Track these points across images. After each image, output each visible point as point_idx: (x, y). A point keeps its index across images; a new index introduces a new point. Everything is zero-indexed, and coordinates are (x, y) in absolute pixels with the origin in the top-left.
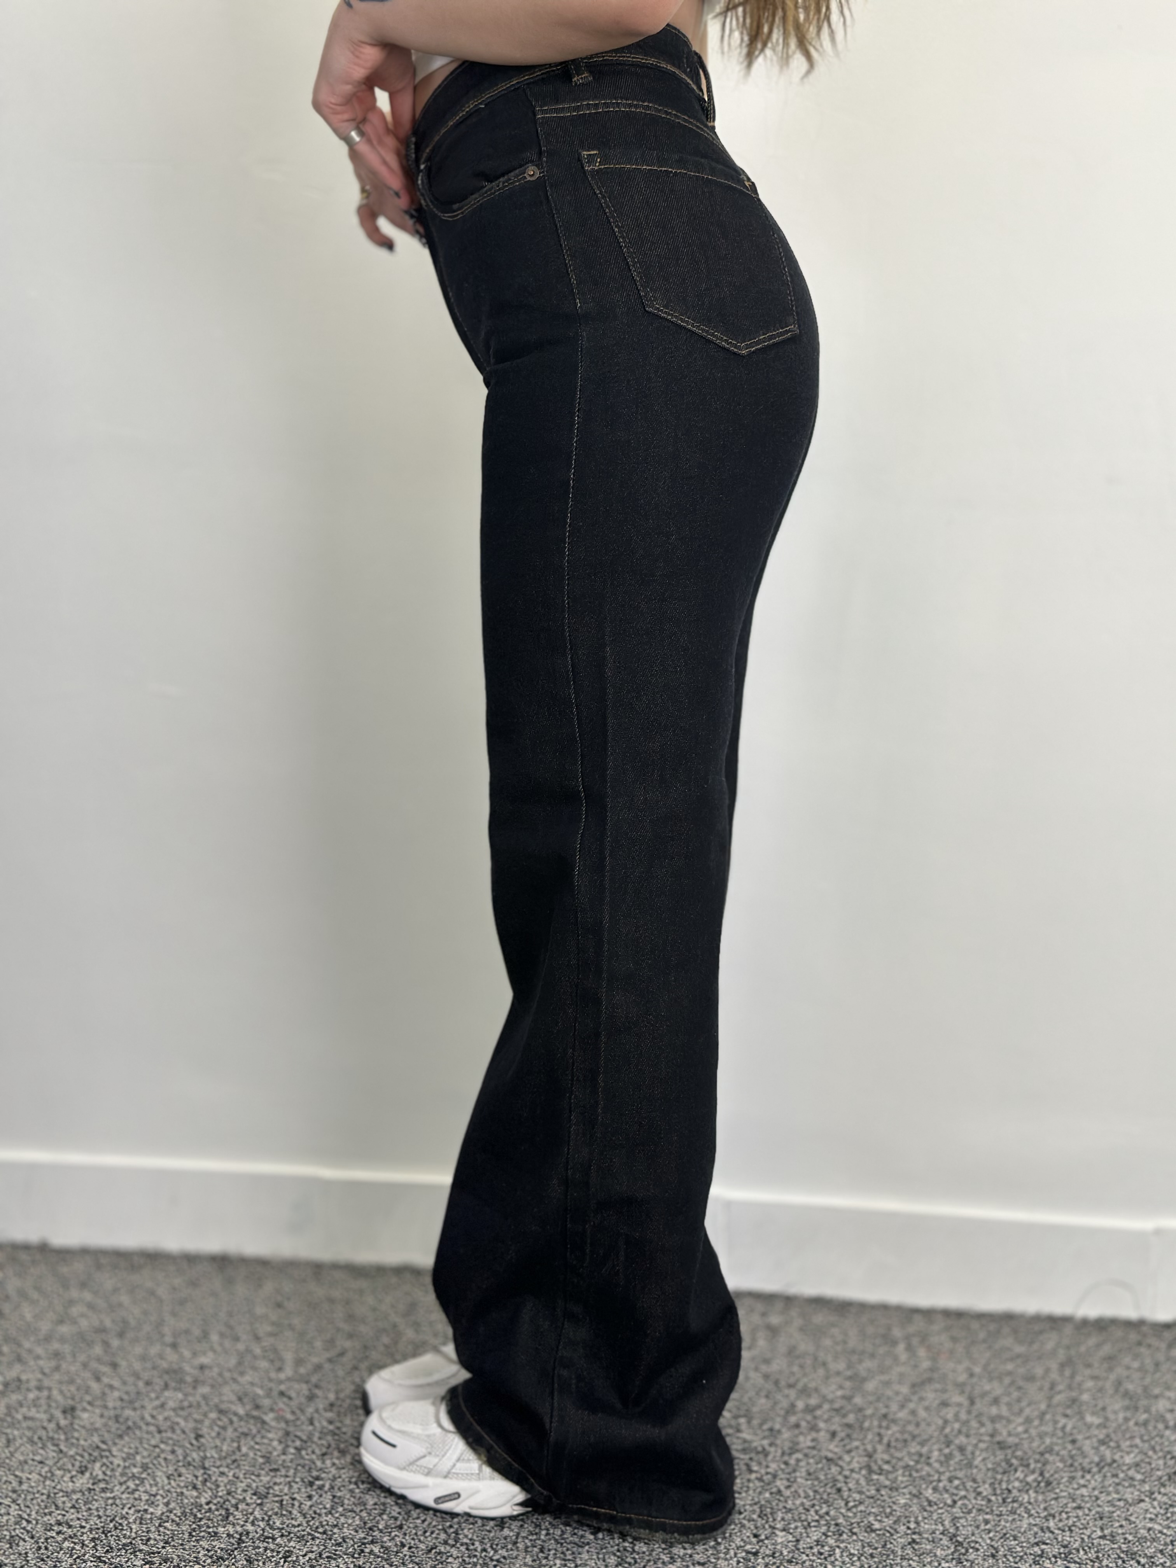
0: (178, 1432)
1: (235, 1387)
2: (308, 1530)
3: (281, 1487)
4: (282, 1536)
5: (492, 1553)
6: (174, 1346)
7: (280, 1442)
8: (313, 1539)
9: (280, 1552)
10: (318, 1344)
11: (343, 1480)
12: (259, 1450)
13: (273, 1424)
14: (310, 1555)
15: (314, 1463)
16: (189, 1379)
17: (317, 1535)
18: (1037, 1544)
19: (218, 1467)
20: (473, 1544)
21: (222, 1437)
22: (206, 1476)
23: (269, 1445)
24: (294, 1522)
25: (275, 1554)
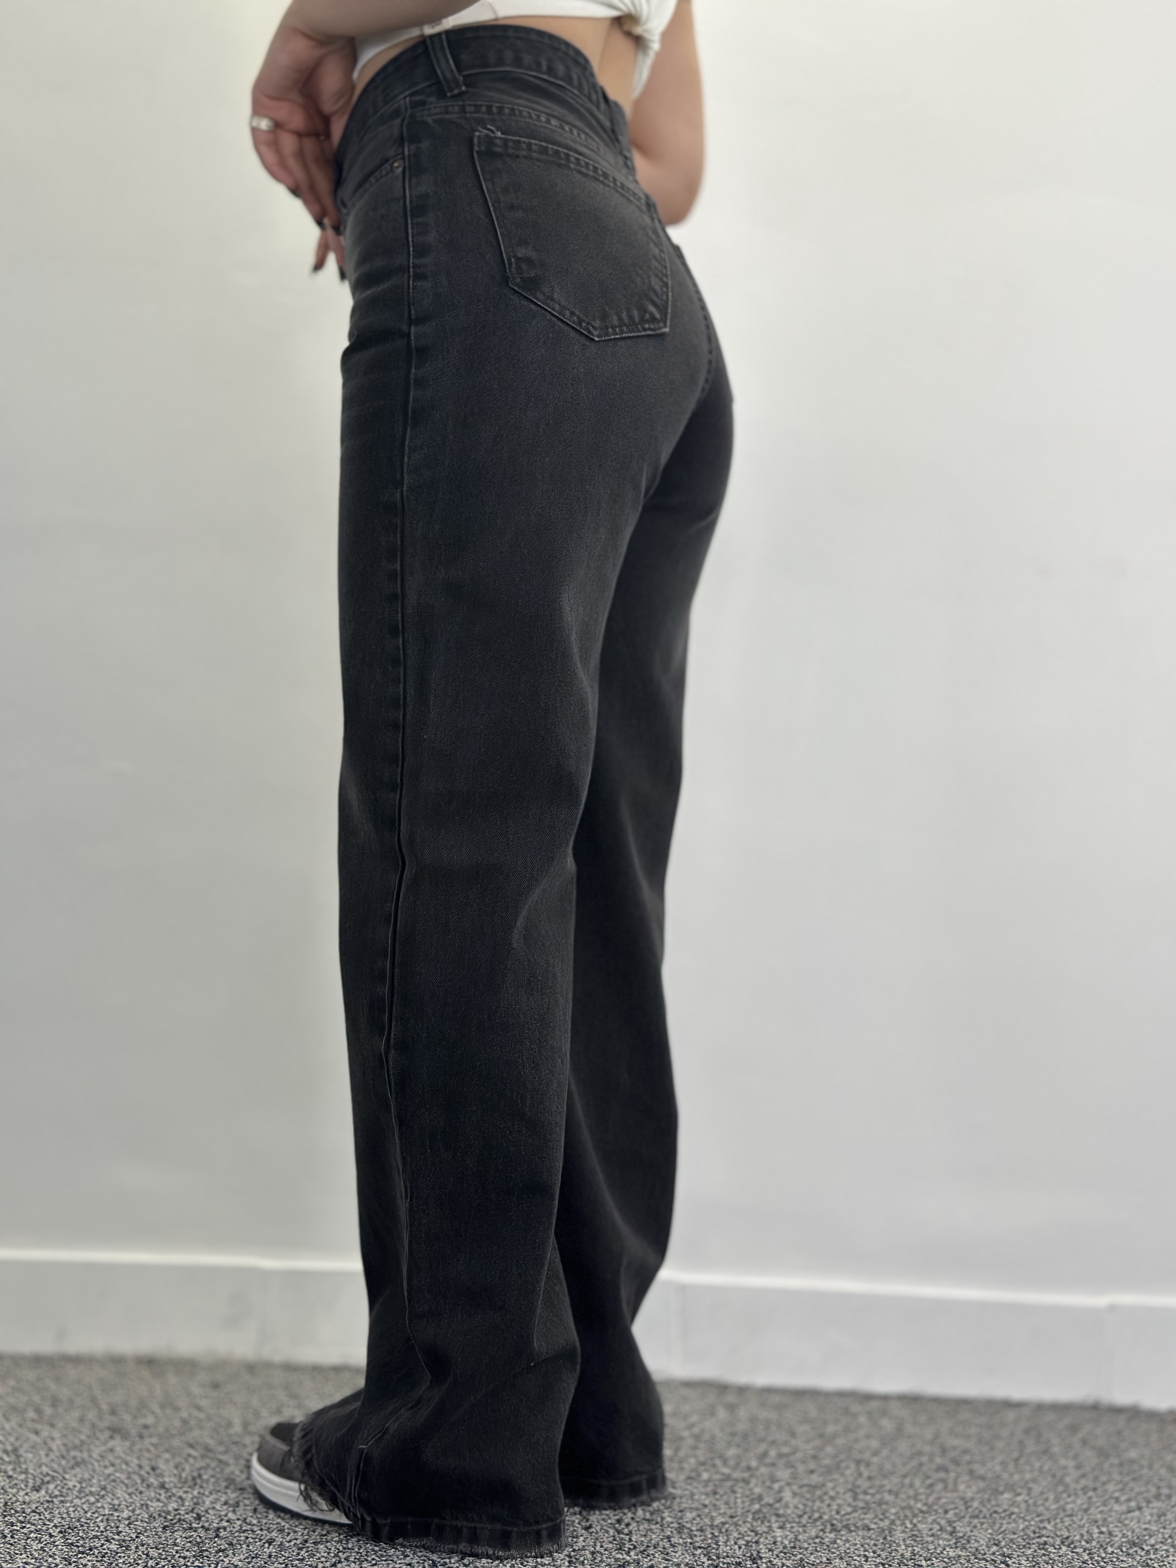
9: (262, 1540)
18: (1039, 1537)
25: (257, 1540)
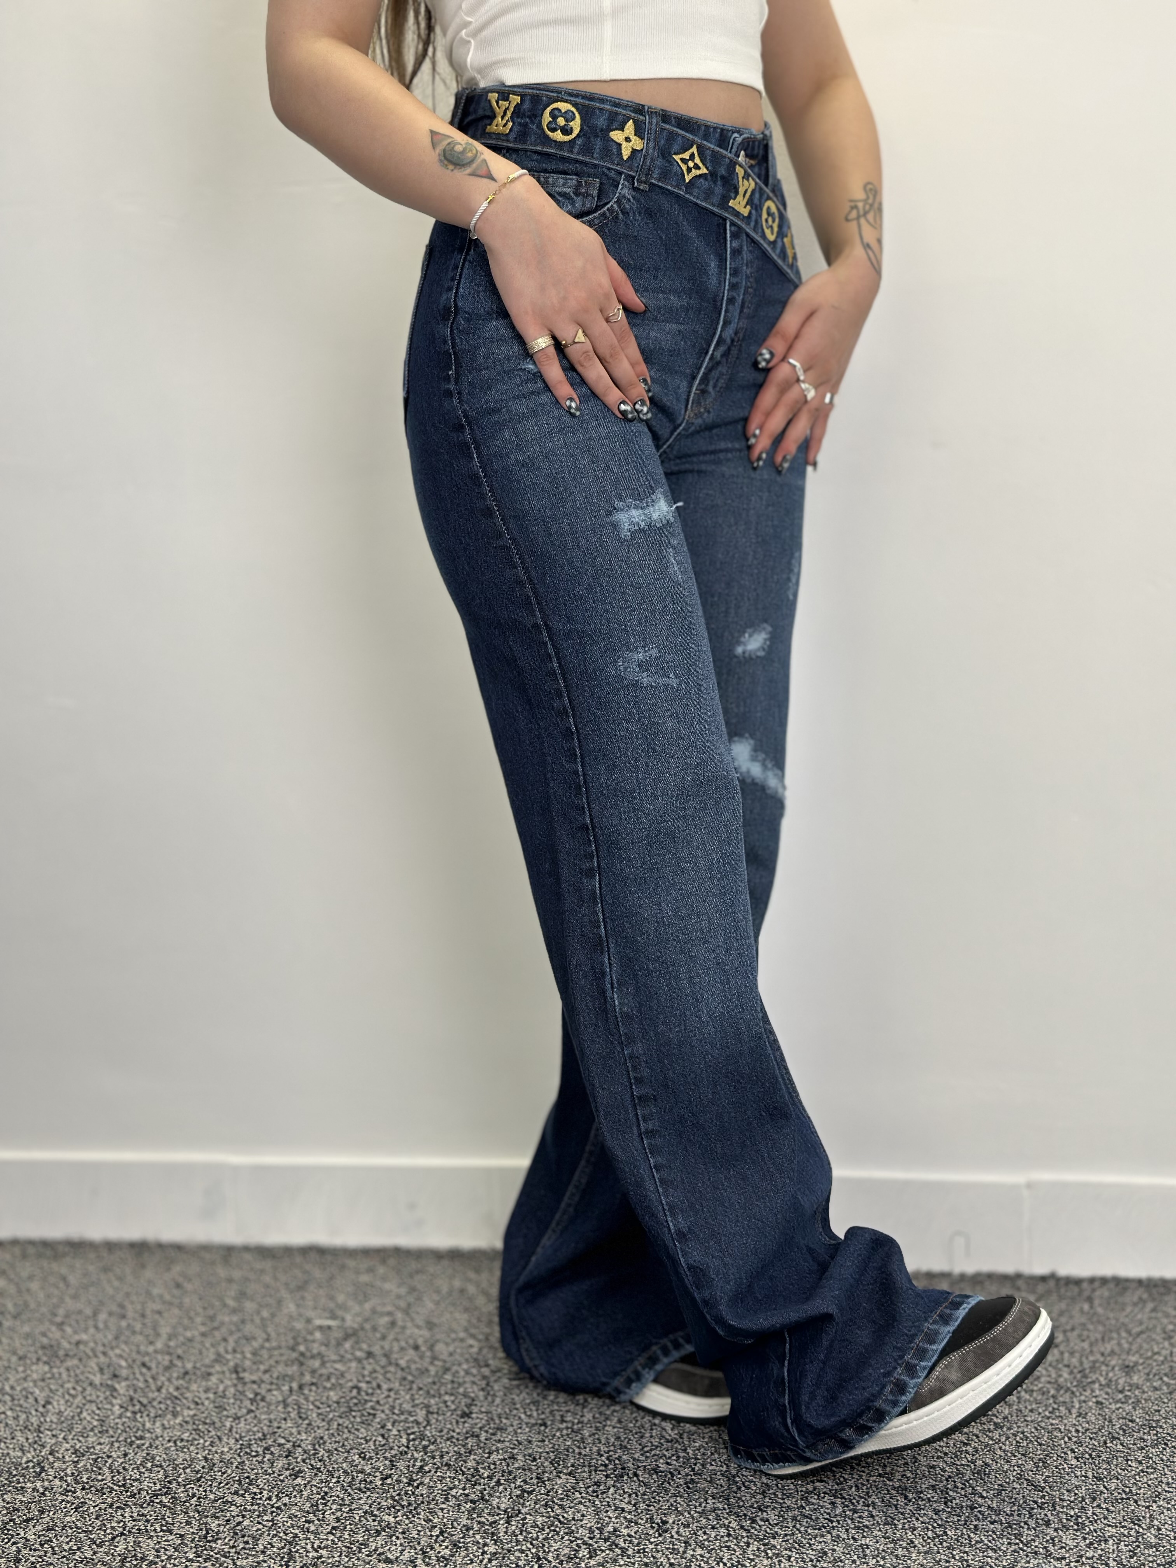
0: (31, 1400)
1: (102, 1359)
2: (109, 1484)
3: (102, 1447)
4: (83, 1489)
5: (274, 1500)
6: (60, 1325)
7: (121, 1407)
8: (110, 1492)
10: (199, 1320)
11: (164, 1439)
12: (98, 1415)
13: (122, 1391)
14: (100, 1506)
15: (144, 1425)
16: (61, 1353)
17: (115, 1487)
19: (51, 1431)
20: (261, 1493)
21: (69, 1404)
22: (37, 1439)
23: (111, 1410)
24: (100, 1477)
